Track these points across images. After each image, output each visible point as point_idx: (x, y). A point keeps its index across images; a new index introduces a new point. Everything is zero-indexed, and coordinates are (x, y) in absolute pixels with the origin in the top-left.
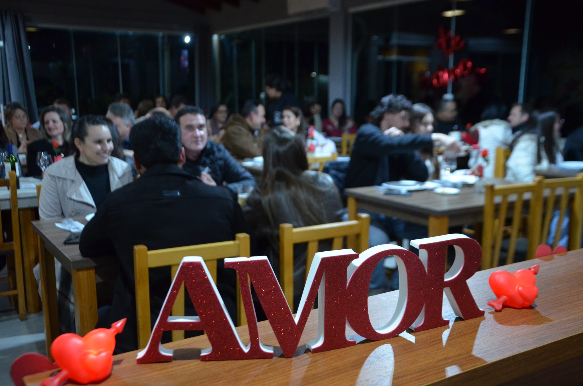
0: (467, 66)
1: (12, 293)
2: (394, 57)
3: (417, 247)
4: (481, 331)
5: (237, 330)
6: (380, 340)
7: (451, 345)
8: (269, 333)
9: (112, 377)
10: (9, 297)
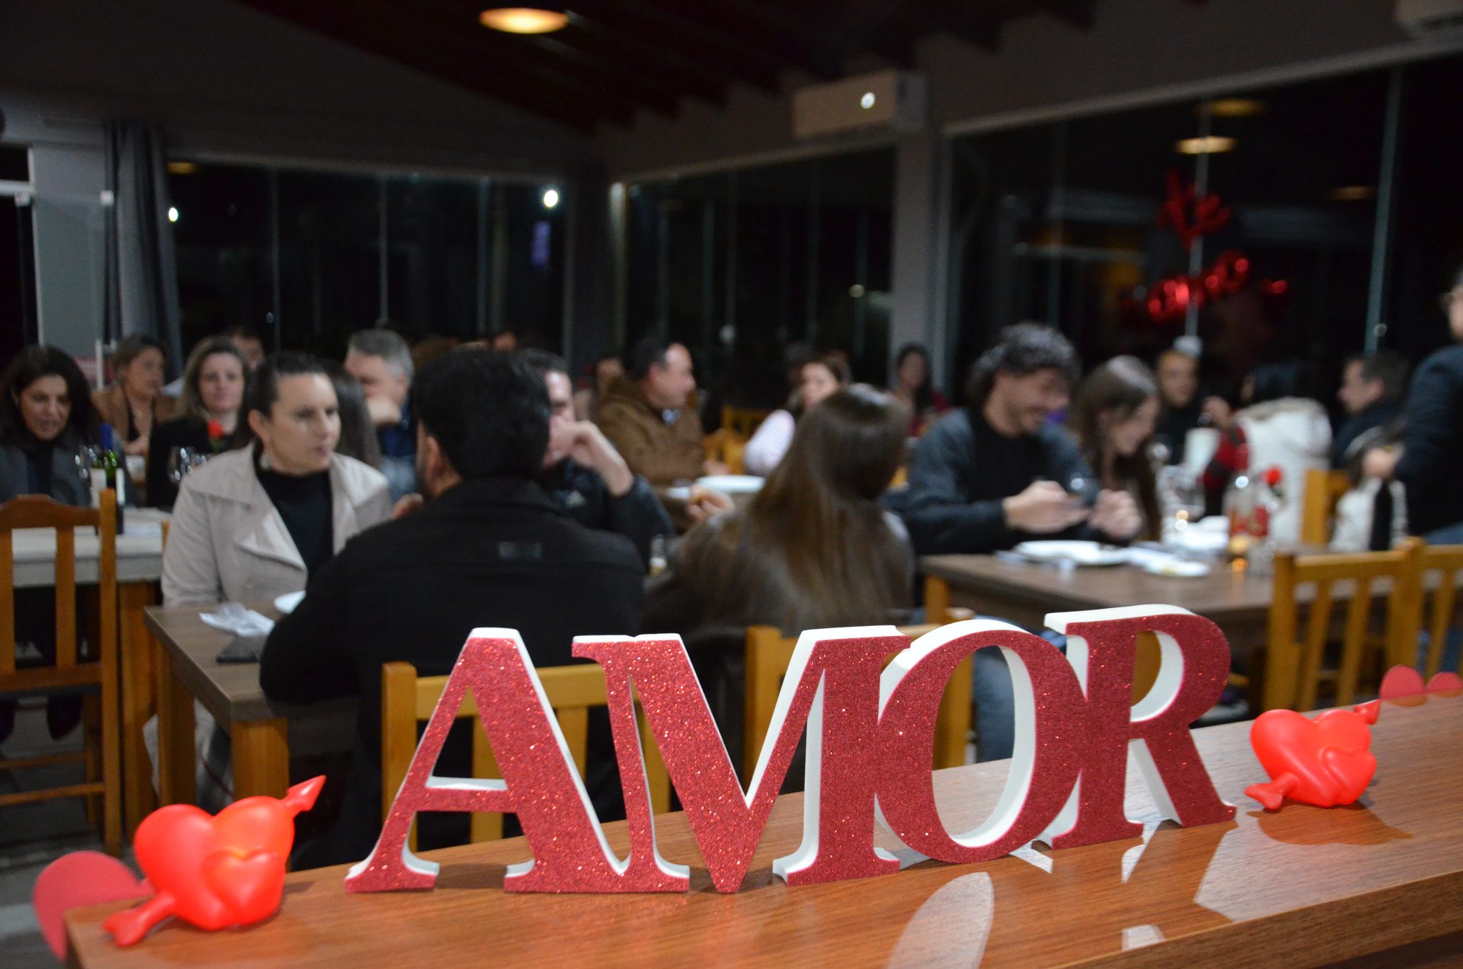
0: (1237, 268)
1: (89, 789)
2: (1053, 249)
3: (1062, 630)
4: (1225, 852)
5: (604, 831)
6: (961, 864)
7: (1143, 882)
8: (683, 838)
9: (280, 917)
10: (83, 798)
